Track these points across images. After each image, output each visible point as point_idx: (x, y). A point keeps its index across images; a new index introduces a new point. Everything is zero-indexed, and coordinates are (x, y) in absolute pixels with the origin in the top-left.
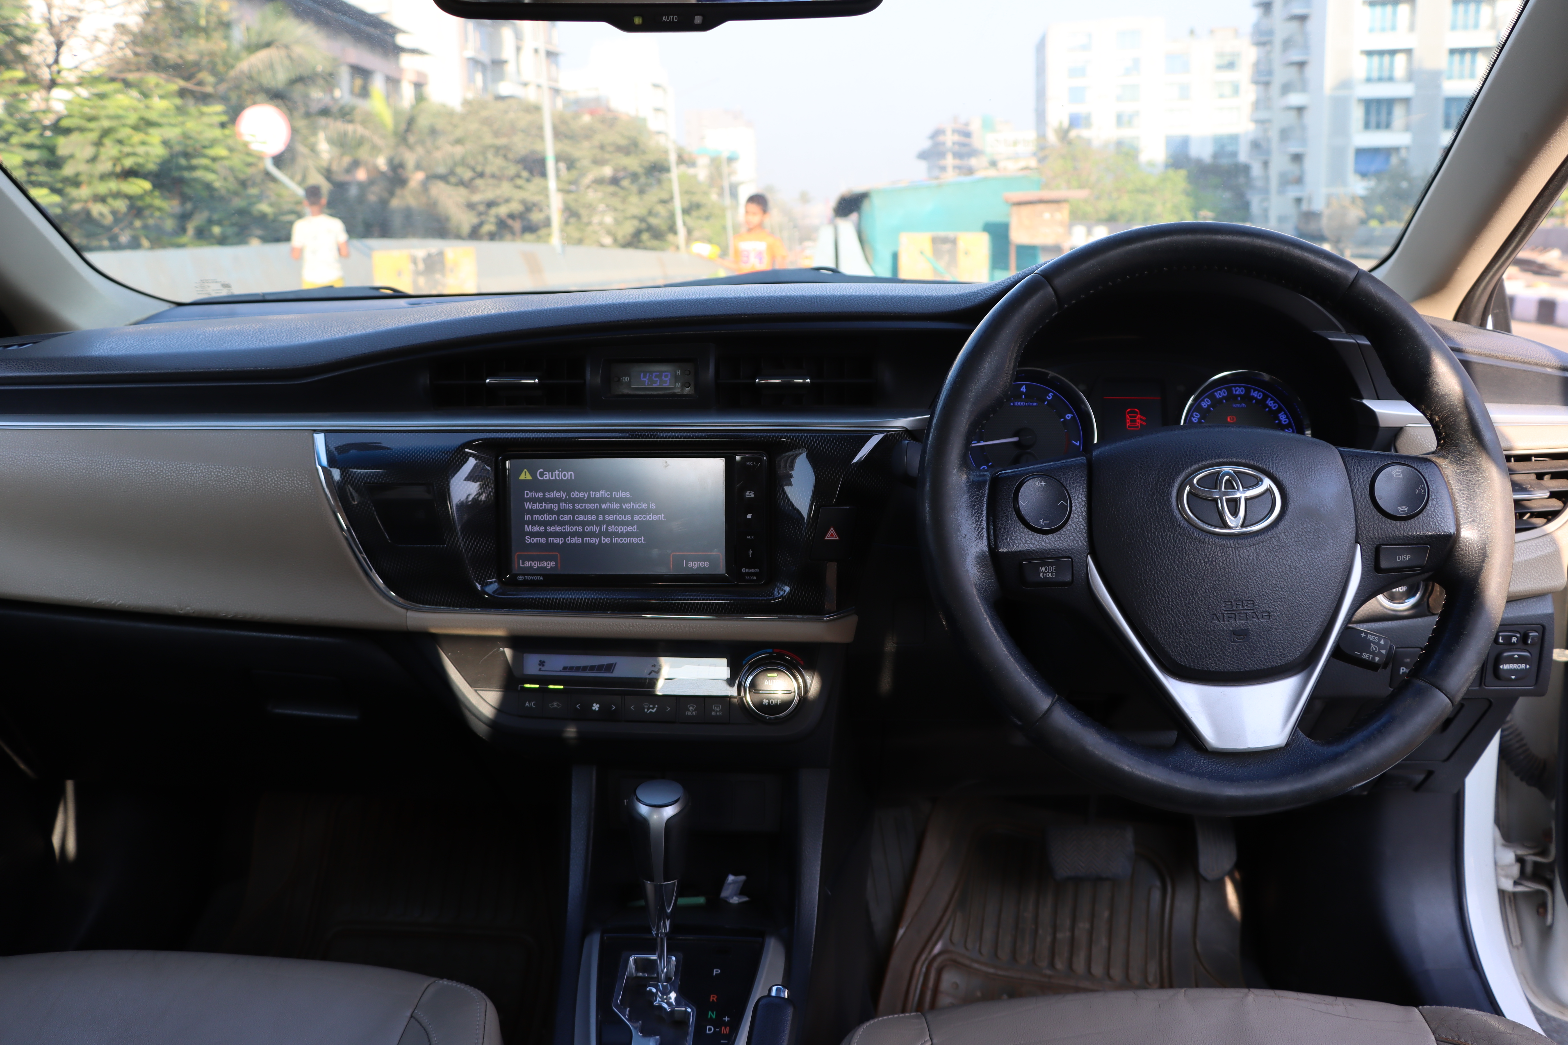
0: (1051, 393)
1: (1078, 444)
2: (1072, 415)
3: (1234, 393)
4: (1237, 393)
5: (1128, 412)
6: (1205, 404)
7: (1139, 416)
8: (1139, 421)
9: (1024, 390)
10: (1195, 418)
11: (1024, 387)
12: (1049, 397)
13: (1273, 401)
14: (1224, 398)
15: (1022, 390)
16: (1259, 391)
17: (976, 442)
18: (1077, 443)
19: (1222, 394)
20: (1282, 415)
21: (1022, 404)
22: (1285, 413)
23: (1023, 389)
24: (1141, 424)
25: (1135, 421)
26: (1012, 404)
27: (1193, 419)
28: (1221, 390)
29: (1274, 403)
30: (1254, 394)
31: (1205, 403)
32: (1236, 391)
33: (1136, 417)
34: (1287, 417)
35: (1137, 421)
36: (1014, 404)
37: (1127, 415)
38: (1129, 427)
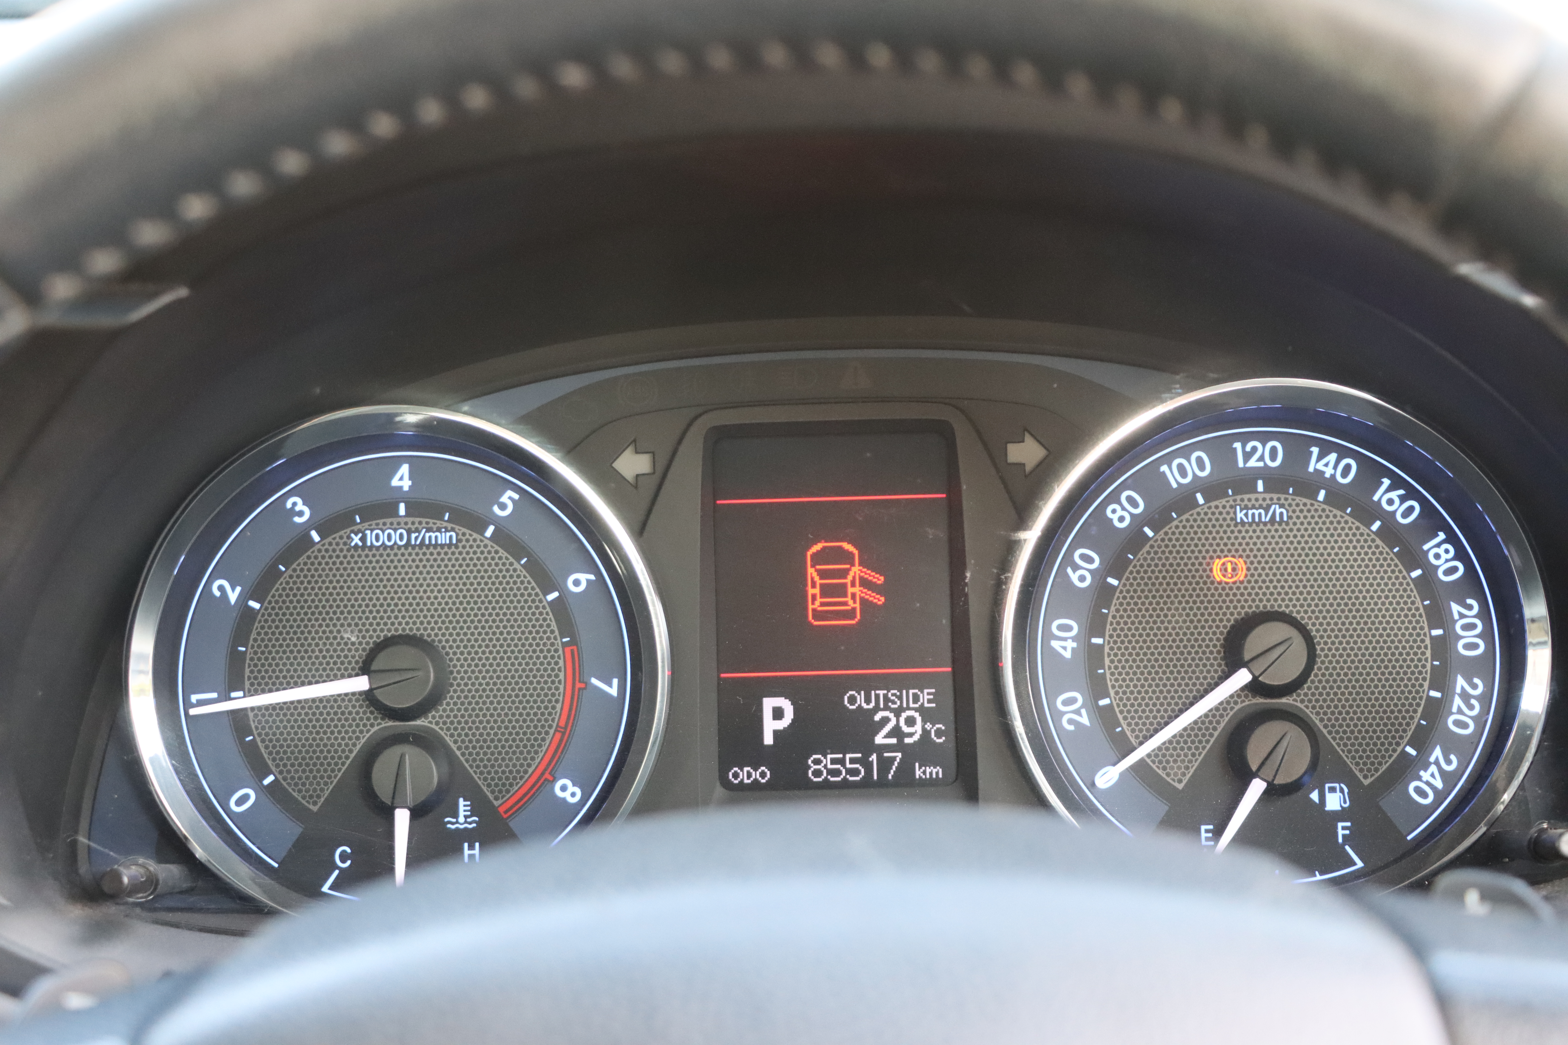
0: (510, 493)
1: (613, 691)
2: (592, 577)
3: (1241, 464)
4: (1253, 463)
5: (814, 556)
6: (1120, 512)
7: (856, 570)
8: (857, 590)
9: (406, 484)
10: (1080, 572)
11: (405, 469)
12: (503, 507)
13: (1401, 492)
14: (1198, 485)
15: (395, 482)
16: (1343, 453)
17: (214, 695)
18: (610, 685)
19: (1192, 468)
20: (1438, 545)
21: (396, 537)
22: (1451, 538)
23: (402, 479)
24: (863, 601)
25: (841, 590)
26: (356, 540)
27: (1074, 577)
28: (1185, 453)
29: (1403, 499)
30: (1320, 466)
31: (1124, 509)
32: (1247, 456)
33: (844, 573)
34: (1461, 555)
35: (851, 590)
36: (364, 539)
37: (811, 571)
38: (817, 615)
